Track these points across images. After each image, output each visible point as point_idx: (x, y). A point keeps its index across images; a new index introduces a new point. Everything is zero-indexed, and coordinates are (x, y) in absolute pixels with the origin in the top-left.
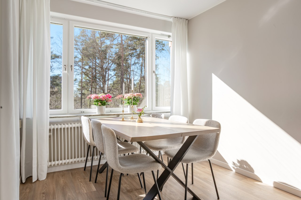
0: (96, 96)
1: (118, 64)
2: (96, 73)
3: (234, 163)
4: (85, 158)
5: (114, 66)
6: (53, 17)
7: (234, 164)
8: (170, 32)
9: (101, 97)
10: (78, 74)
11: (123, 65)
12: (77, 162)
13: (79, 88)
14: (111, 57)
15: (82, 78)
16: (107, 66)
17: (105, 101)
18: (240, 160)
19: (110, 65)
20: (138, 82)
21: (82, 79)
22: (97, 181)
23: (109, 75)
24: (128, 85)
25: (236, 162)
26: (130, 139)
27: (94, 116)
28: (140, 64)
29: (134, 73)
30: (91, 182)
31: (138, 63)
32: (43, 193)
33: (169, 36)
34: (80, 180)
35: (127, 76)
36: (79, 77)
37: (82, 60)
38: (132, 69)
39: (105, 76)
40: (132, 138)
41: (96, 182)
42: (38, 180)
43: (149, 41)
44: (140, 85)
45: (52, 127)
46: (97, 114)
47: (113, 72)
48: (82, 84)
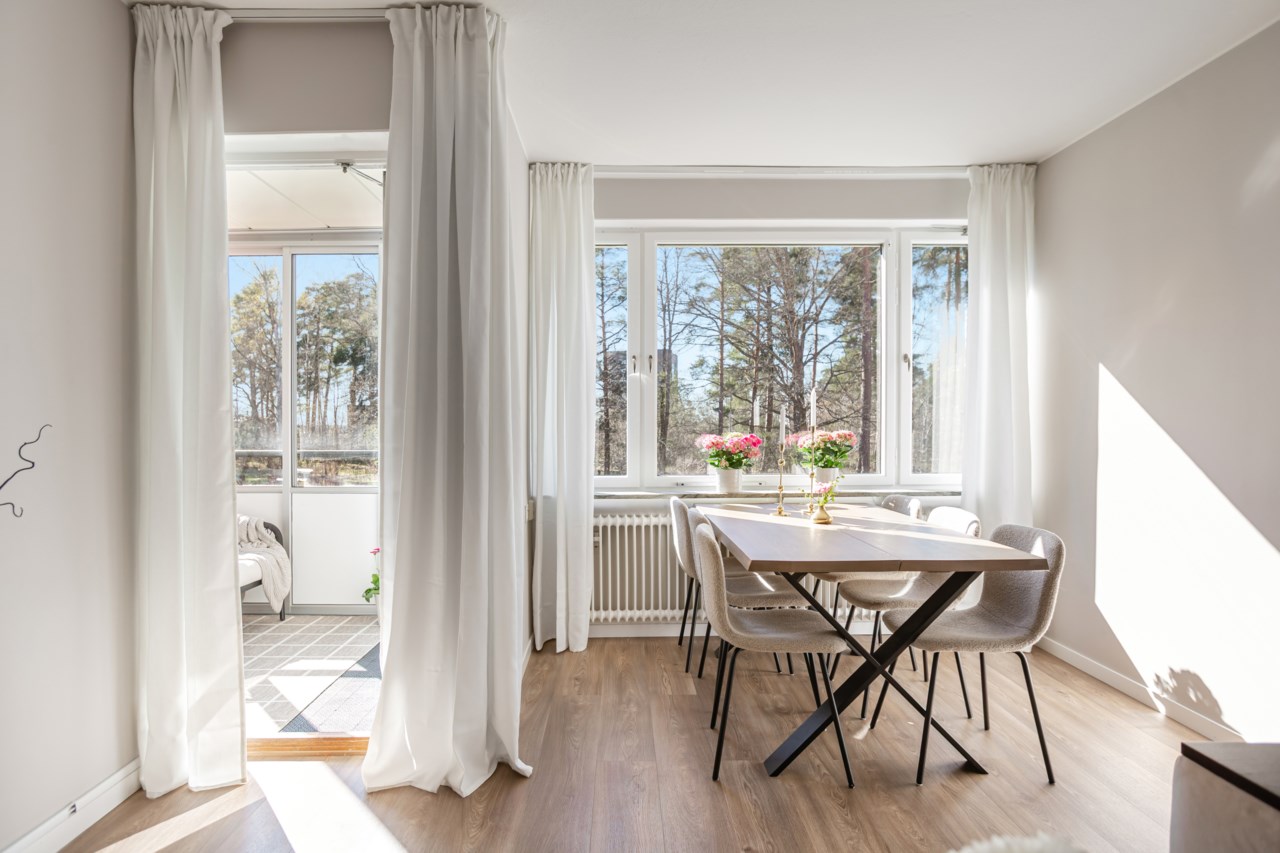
0: (714, 441)
1: (845, 298)
2: (771, 336)
3: (1158, 677)
4: (683, 613)
5: (832, 307)
6: (603, 231)
7: (1159, 681)
8: (963, 215)
9: (728, 445)
10: (710, 345)
12: (661, 619)
13: (714, 389)
14: (821, 272)
15: (722, 354)
16: (807, 308)
17: (742, 455)
18: (1177, 669)
19: (819, 302)
21: (722, 359)
22: (704, 672)
23: (819, 338)
25: (1165, 676)
26: (749, 563)
27: (707, 496)
30: (689, 674)
31: (928, 286)
32: (576, 679)
33: (965, 230)
34: (663, 666)
36: (712, 355)
37: (722, 294)
39: (802, 344)
40: (753, 562)
41: (700, 676)
42: (568, 649)
43: (886, 259)
45: (601, 521)
46: (718, 491)
47: (832, 327)
48: (722, 375)
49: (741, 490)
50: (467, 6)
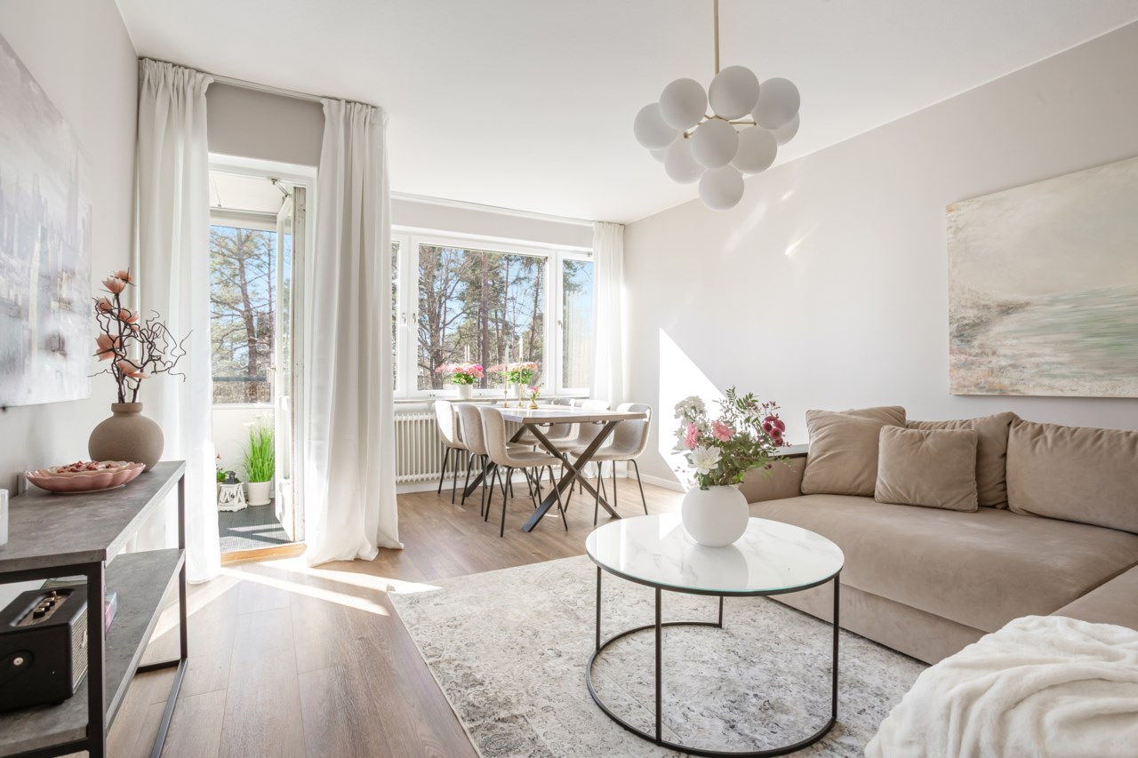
0: (457, 367)
1: (472, 283)
4: (440, 474)
8: (591, 247)
9: (465, 369)
11: (485, 284)
14: (453, 261)
17: (472, 377)
20: (528, 330)
23: (448, 310)
24: (498, 338)
28: (532, 282)
29: (517, 306)
30: (455, 504)
31: (525, 278)
33: (589, 254)
35: (496, 315)
38: (509, 295)
39: (439, 315)
41: (463, 503)
43: (549, 265)
44: (532, 338)
46: (458, 398)
47: (460, 303)
49: (472, 398)
50: (373, 107)
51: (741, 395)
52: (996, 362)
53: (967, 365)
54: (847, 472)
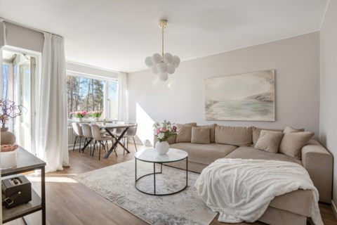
9: (81, 113)
46: (80, 122)
50: (61, 37)
51: (167, 122)
52: (213, 113)
53: (208, 114)
54: (185, 137)
